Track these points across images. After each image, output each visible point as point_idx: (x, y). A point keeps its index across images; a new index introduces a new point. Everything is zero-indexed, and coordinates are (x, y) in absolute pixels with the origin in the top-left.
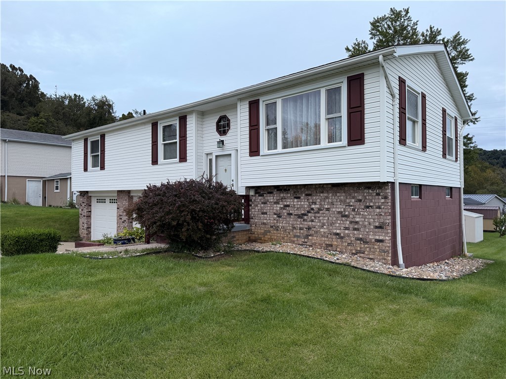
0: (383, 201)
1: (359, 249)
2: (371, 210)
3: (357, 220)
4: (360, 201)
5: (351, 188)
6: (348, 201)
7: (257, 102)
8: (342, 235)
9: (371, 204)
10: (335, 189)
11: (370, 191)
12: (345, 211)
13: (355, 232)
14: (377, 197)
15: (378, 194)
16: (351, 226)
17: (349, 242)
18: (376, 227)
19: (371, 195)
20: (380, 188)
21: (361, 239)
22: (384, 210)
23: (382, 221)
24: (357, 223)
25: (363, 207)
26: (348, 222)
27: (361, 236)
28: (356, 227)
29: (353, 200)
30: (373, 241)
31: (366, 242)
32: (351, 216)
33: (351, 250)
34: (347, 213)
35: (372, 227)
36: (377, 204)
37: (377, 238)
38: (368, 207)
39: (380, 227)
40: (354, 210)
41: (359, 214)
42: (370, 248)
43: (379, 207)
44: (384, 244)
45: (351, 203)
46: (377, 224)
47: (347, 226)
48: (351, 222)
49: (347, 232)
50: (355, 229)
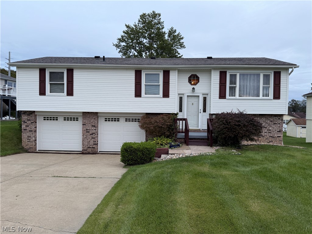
0: (281, 121)
1: (270, 140)
2: (276, 125)
3: (270, 129)
4: (272, 121)
5: (268, 116)
6: (266, 121)
7: (225, 72)
8: (263, 135)
9: (276, 123)
10: (261, 116)
11: (276, 118)
12: (265, 125)
13: (269, 134)
14: (279, 120)
15: (279, 119)
16: (268, 131)
17: (267, 138)
18: (278, 132)
19: (276, 119)
20: (280, 116)
21: (271, 137)
22: (281, 125)
23: (280, 129)
24: (270, 130)
25: (273, 124)
26: (266, 130)
27: (271, 135)
28: (270, 132)
29: (269, 121)
30: (277, 137)
31: (273, 138)
32: (268, 127)
33: (267, 141)
34: (266, 126)
35: (276, 131)
36: (279, 123)
37: (278, 135)
38: (275, 124)
39: (280, 131)
40: (269, 125)
41: (271, 127)
42: (275, 140)
43: (279, 124)
44: (281, 138)
45: (268, 122)
46: (278, 130)
47: (266, 131)
48: (268, 130)
49: (265, 134)
50: (269, 133)
